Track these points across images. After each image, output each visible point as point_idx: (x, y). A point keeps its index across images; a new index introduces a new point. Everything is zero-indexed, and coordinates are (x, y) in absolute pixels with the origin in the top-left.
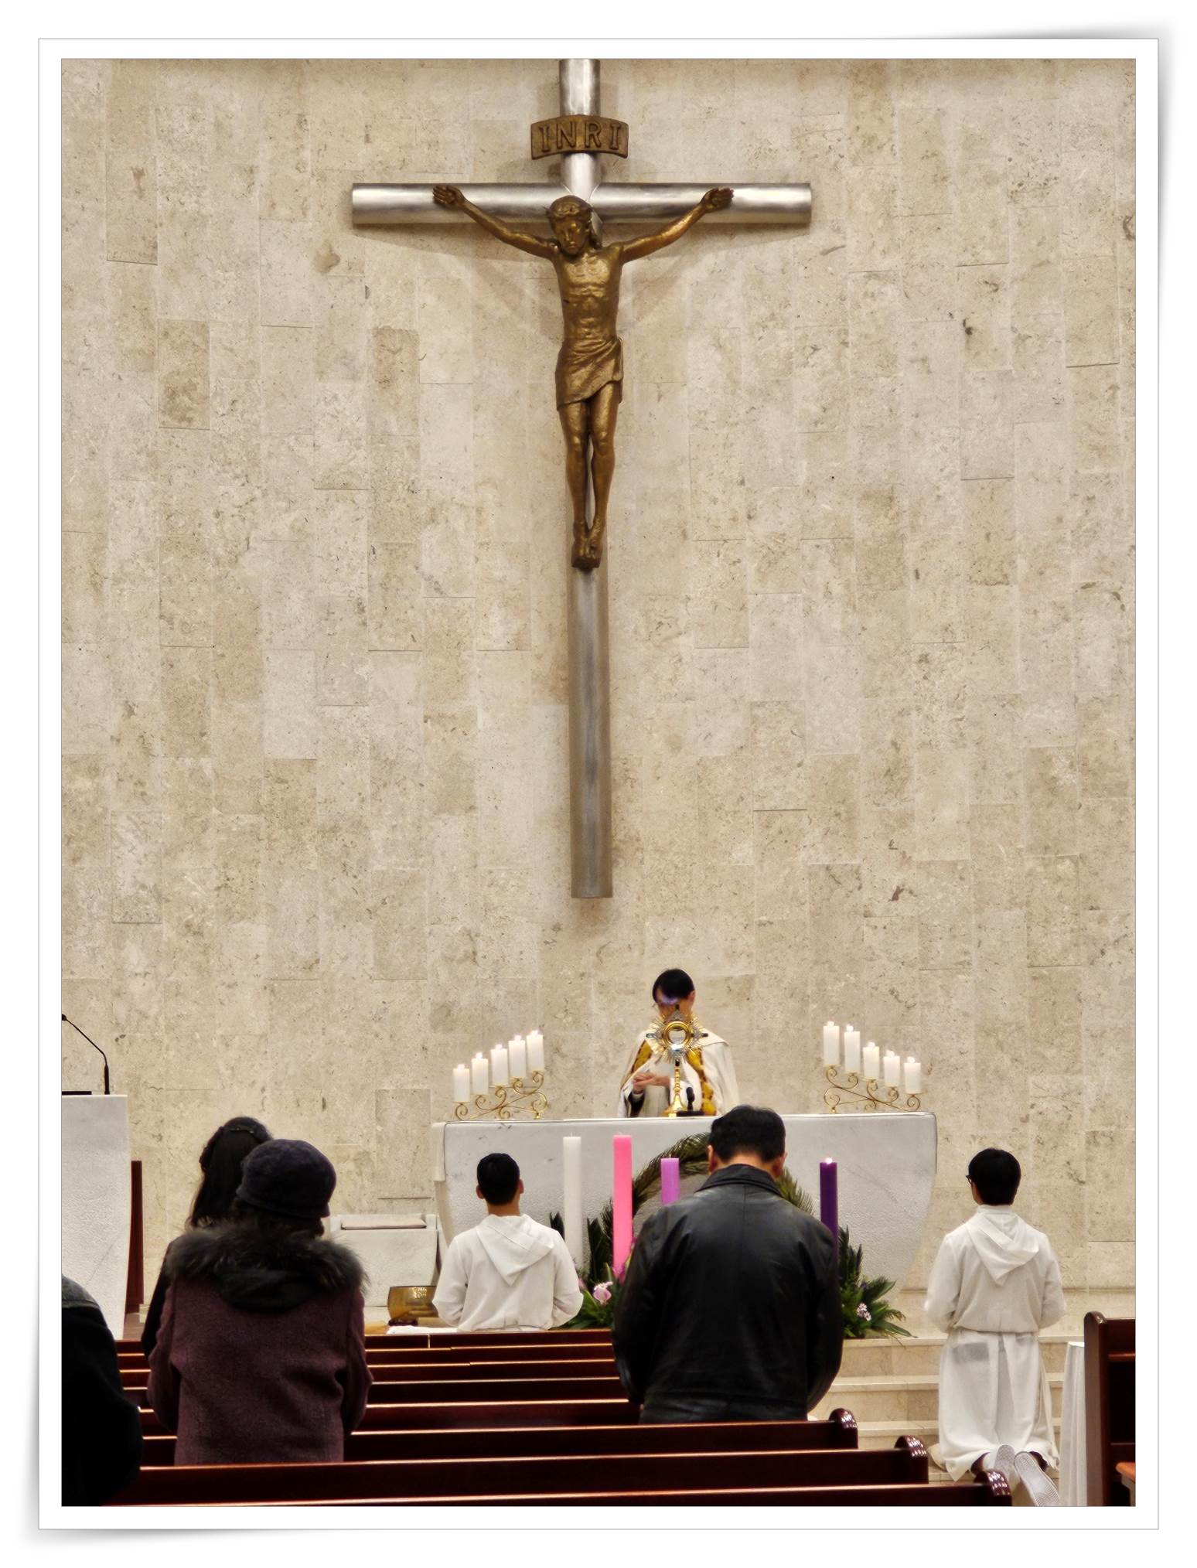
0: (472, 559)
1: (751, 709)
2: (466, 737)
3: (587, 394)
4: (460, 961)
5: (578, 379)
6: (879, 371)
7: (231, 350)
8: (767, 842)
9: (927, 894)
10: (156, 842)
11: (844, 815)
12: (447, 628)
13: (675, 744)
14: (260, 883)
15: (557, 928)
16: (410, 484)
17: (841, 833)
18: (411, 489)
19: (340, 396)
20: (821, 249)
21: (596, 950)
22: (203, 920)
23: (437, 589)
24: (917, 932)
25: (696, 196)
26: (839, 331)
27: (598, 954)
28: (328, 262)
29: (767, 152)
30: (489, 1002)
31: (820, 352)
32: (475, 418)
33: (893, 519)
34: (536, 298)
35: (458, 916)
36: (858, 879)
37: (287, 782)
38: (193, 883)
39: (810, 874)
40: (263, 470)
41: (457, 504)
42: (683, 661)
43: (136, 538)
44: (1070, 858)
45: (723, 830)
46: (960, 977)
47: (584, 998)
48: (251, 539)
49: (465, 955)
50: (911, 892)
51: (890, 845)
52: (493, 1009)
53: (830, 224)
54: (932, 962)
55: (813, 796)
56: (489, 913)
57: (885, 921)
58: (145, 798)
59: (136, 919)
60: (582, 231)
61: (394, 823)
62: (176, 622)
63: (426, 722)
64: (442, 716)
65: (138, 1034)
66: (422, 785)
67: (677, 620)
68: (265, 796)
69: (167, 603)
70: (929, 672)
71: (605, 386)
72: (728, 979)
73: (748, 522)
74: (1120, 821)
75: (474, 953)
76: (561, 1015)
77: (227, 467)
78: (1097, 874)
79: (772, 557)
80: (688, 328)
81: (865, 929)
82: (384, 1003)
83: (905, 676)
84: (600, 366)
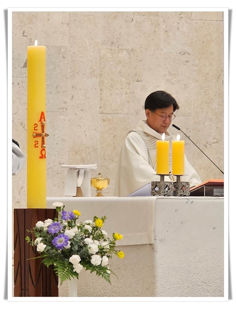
44: (126, 50)
74: (155, 31)
78: (141, 61)
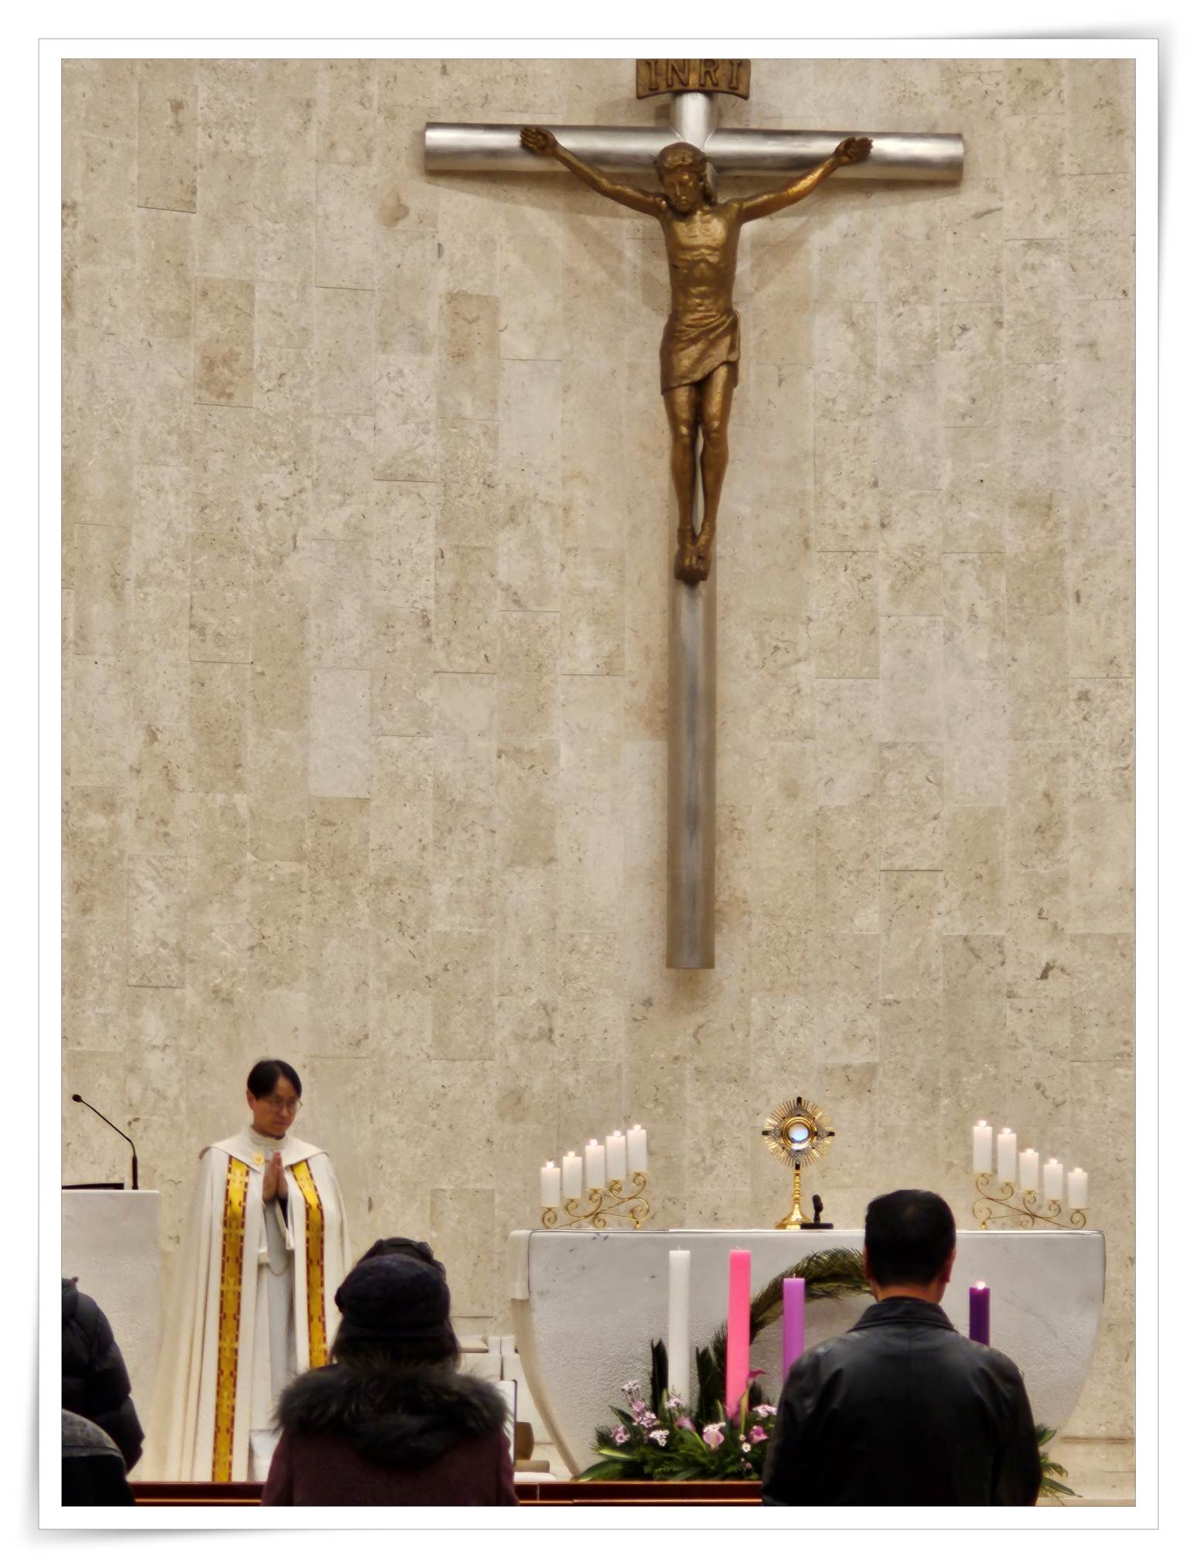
0: (557, 567)
1: (881, 752)
2: (547, 776)
3: (698, 376)
4: (534, 1040)
5: (686, 358)
6: (1038, 356)
7: (281, 315)
8: (896, 906)
9: (1081, 972)
10: (180, 892)
11: (986, 879)
12: (526, 647)
13: (791, 791)
14: (301, 942)
15: (648, 1003)
16: (486, 476)
17: (983, 898)
18: (488, 482)
19: (406, 371)
20: (973, 212)
21: (691, 1031)
22: (233, 985)
23: (517, 602)
24: (1069, 1017)
25: (829, 146)
26: (992, 309)
27: (695, 1035)
28: (395, 214)
29: (913, 96)
30: (567, 1089)
31: (971, 333)
32: (564, 401)
33: (1051, 531)
34: (639, 262)
35: (533, 987)
36: (1001, 952)
37: (334, 824)
38: (223, 941)
39: (944, 946)
40: (314, 456)
41: (541, 501)
42: (802, 693)
43: (164, 533)
45: (844, 891)
46: (1120, 1071)
47: (677, 1086)
48: (298, 538)
49: (540, 1033)
50: (1063, 970)
51: (1040, 914)
52: (571, 1097)
53: (984, 183)
54: (1086, 1053)
55: (951, 855)
56: (568, 985)
57: (1033, 1003)
58: (168, 839)
59: (154, 982)
60: (696, 185)
61: (460, 875)
62: (209, 632)
63: (499, 757)
64: (518, 751)
65: (155, 1118)
66: (493, 832)
67: (796, 644)
68: (308, 841)
69: (198, 611)
70: (1089, 713)
71: (718, 367)
72: (847, 1067)
73: (882, 534)
75: (551, 1030)
76: (650, 1106)
77: (273, 453)
79: (909, 572)
80: (816, 301)
81: (1009, 1012)
82: (443, 1086)
83: (1060, 716)
84: (712, 344)
